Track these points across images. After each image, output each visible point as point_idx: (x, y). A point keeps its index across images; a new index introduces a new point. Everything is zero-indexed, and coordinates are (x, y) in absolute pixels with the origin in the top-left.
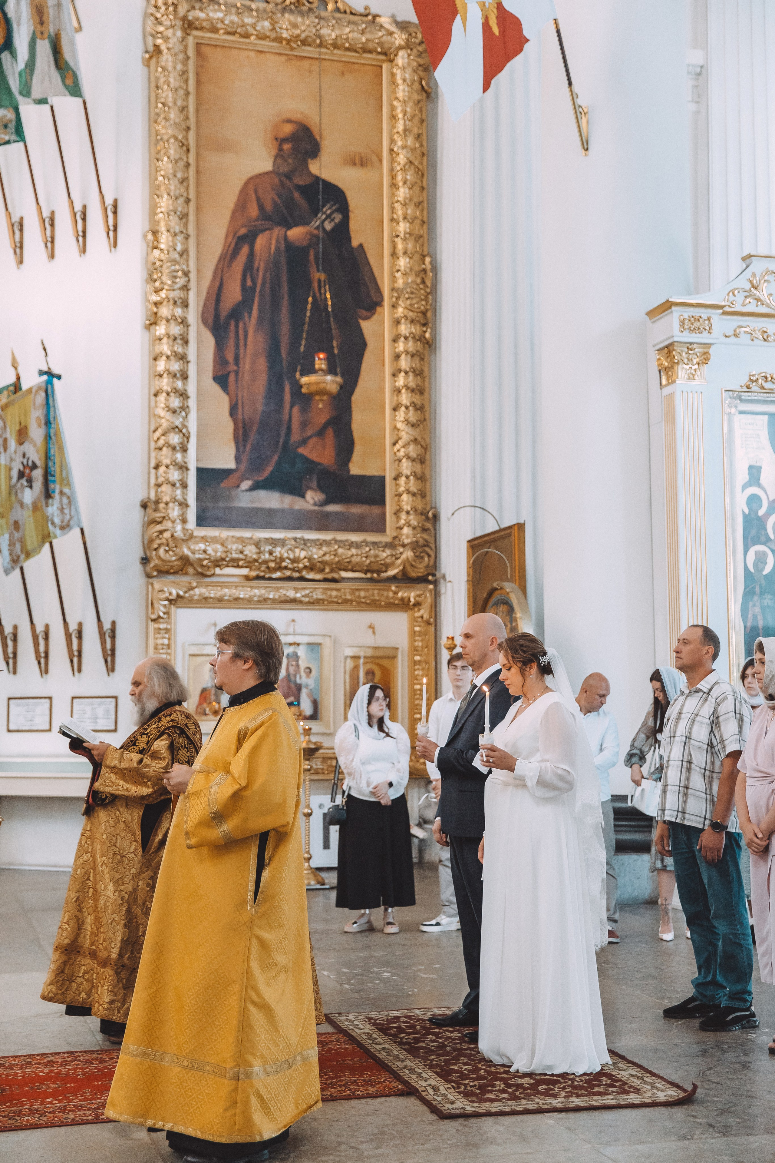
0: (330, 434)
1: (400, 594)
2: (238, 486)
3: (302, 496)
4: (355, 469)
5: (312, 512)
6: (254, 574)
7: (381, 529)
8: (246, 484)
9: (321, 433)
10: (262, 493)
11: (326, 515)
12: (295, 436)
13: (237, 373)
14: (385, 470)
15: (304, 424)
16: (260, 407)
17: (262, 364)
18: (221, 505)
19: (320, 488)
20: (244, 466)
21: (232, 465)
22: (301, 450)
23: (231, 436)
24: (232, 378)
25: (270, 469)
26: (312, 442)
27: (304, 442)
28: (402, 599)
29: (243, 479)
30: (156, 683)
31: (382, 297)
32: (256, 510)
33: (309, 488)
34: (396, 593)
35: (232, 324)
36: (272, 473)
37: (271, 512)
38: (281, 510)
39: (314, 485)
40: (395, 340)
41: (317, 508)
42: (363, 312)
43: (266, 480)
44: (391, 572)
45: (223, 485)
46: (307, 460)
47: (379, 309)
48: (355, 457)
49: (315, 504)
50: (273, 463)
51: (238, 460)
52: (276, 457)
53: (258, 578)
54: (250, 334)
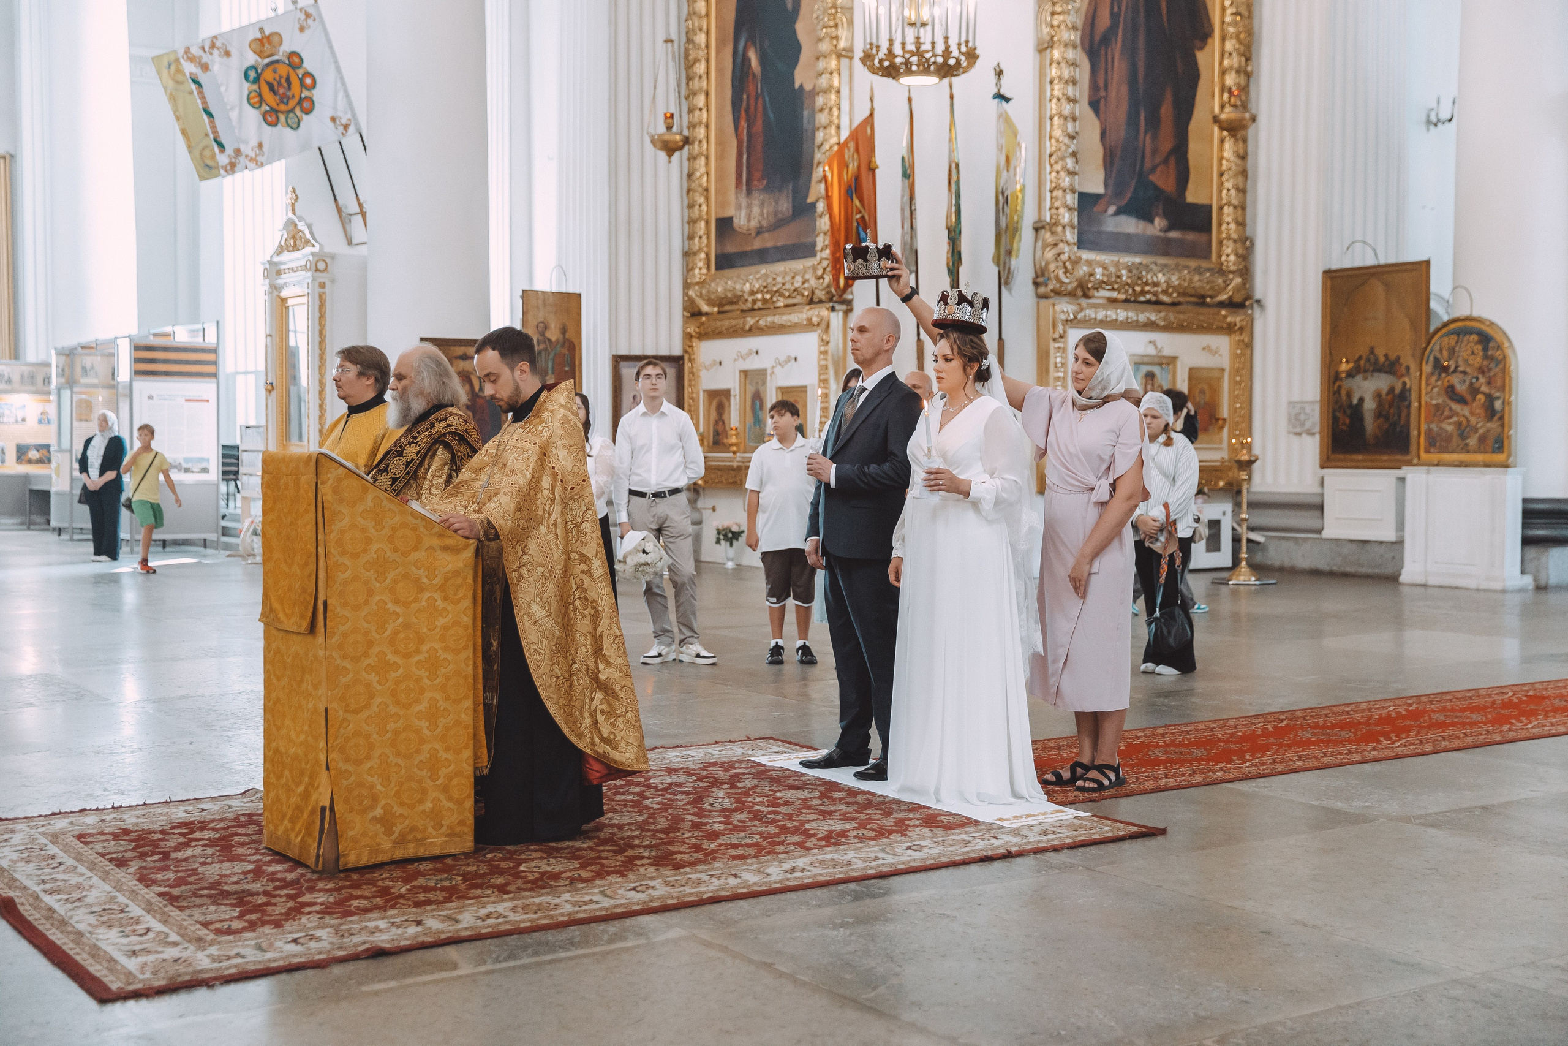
0: (1172, 161)
1: (1229, 319)
2: (1106, 211)
3: (1152, 221)
4: (1191, 197)
5: (1158, 237)
6: (1122, 297)
7: (1207, 256)
8: (1112, 209)
9: (1166, 161)
10: (1123, 219)
11: (1169, 241)
12: (1148, 165)
13: (1106, 98)
14: (1211, 198)
15: (1155, 152)
16: (1122, 133)
17: (1124, 90)
18: (1094, 229)
19: (1166, 215)
20: (1110, 192)
21: (1101, 190)
22: (1152, 178)
23: (1100, 161)
24: (1102, 102)
25: (1129, 195)
26: (1159, 170)
27: (1153, 169)
28: (1229, 324)
29: (1109, 204)
30: (427, 379)
31: (1213, 30)
32: (1118, 234)
33: (1157, 215)
34: (1225, 317)
35: (1103, 50)
36: (1131, 199)
37: (1129, 236)
38: (1137, 235)
39: (1160, 211)
40: (1223, 73)
41: (1161, 234)
42: (1198, 43)
43: (1126, 205)
44: (1223, 297)
45: (1095, 209)
46: (1156, 188)
47: (1210, 40)
48: (1191, 186)
49: (1161, 230)
50: (1132, 189)
51: (1106, 185)
52: (1133, 183)
53: (1126, 301)
54: (1117, 58)
